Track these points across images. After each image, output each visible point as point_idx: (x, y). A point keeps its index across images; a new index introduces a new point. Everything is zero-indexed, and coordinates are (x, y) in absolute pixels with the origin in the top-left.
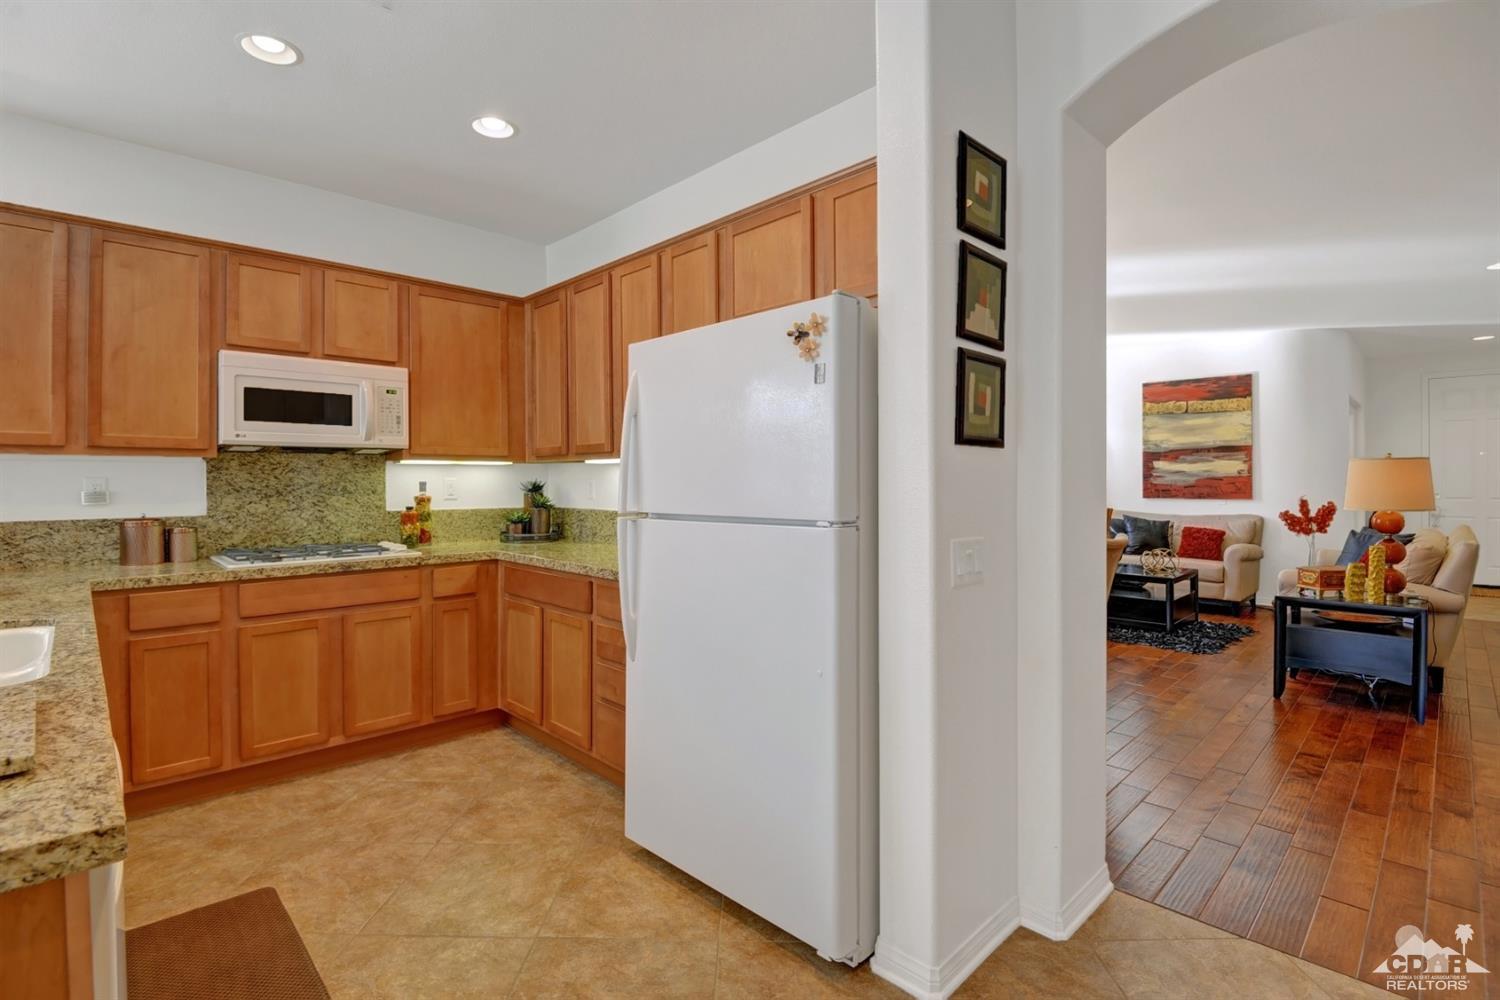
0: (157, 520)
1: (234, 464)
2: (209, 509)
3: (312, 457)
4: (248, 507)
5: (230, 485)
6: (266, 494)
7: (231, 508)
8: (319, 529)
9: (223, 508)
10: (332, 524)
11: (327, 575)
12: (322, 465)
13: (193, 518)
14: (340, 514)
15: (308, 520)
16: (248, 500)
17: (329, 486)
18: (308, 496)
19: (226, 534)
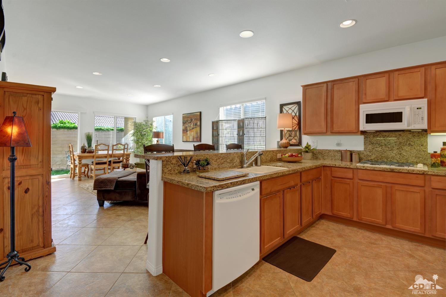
0: (349, 151)
1: (372, 136)
2: (364, 149)
3: (397, 133)
4: (376, 149)
5: (370, 142)
6: (381, 145)
7: (371, 148)
8: (400, 157)
9: (368, 148)
10: (404, 156)
11: (384, 171)
12: (401, 136)
13: (360, 151)
14: (408, 152)
15: (395, 154)
16: (375, 147)
17: (403, 143)
18: (396, 146)
19: (369, 156)
